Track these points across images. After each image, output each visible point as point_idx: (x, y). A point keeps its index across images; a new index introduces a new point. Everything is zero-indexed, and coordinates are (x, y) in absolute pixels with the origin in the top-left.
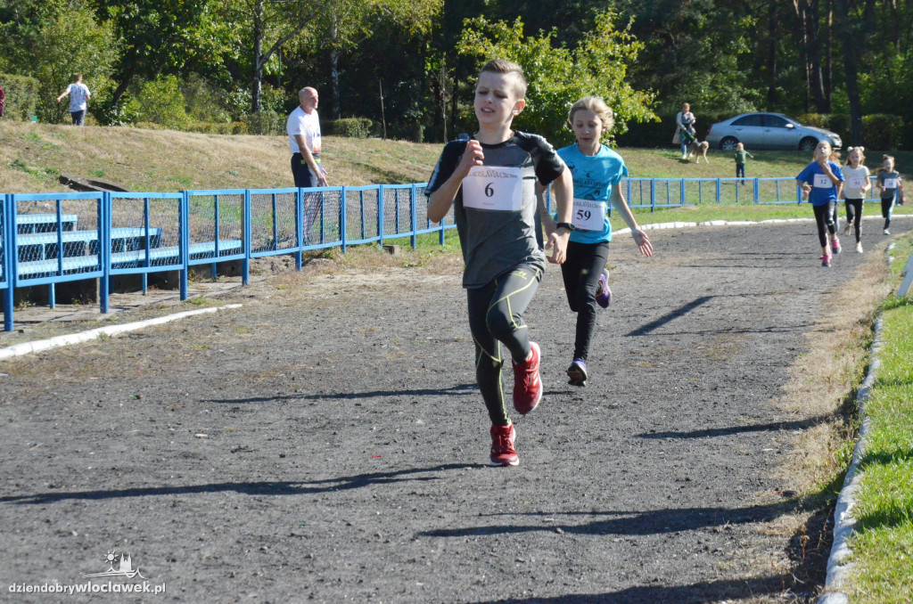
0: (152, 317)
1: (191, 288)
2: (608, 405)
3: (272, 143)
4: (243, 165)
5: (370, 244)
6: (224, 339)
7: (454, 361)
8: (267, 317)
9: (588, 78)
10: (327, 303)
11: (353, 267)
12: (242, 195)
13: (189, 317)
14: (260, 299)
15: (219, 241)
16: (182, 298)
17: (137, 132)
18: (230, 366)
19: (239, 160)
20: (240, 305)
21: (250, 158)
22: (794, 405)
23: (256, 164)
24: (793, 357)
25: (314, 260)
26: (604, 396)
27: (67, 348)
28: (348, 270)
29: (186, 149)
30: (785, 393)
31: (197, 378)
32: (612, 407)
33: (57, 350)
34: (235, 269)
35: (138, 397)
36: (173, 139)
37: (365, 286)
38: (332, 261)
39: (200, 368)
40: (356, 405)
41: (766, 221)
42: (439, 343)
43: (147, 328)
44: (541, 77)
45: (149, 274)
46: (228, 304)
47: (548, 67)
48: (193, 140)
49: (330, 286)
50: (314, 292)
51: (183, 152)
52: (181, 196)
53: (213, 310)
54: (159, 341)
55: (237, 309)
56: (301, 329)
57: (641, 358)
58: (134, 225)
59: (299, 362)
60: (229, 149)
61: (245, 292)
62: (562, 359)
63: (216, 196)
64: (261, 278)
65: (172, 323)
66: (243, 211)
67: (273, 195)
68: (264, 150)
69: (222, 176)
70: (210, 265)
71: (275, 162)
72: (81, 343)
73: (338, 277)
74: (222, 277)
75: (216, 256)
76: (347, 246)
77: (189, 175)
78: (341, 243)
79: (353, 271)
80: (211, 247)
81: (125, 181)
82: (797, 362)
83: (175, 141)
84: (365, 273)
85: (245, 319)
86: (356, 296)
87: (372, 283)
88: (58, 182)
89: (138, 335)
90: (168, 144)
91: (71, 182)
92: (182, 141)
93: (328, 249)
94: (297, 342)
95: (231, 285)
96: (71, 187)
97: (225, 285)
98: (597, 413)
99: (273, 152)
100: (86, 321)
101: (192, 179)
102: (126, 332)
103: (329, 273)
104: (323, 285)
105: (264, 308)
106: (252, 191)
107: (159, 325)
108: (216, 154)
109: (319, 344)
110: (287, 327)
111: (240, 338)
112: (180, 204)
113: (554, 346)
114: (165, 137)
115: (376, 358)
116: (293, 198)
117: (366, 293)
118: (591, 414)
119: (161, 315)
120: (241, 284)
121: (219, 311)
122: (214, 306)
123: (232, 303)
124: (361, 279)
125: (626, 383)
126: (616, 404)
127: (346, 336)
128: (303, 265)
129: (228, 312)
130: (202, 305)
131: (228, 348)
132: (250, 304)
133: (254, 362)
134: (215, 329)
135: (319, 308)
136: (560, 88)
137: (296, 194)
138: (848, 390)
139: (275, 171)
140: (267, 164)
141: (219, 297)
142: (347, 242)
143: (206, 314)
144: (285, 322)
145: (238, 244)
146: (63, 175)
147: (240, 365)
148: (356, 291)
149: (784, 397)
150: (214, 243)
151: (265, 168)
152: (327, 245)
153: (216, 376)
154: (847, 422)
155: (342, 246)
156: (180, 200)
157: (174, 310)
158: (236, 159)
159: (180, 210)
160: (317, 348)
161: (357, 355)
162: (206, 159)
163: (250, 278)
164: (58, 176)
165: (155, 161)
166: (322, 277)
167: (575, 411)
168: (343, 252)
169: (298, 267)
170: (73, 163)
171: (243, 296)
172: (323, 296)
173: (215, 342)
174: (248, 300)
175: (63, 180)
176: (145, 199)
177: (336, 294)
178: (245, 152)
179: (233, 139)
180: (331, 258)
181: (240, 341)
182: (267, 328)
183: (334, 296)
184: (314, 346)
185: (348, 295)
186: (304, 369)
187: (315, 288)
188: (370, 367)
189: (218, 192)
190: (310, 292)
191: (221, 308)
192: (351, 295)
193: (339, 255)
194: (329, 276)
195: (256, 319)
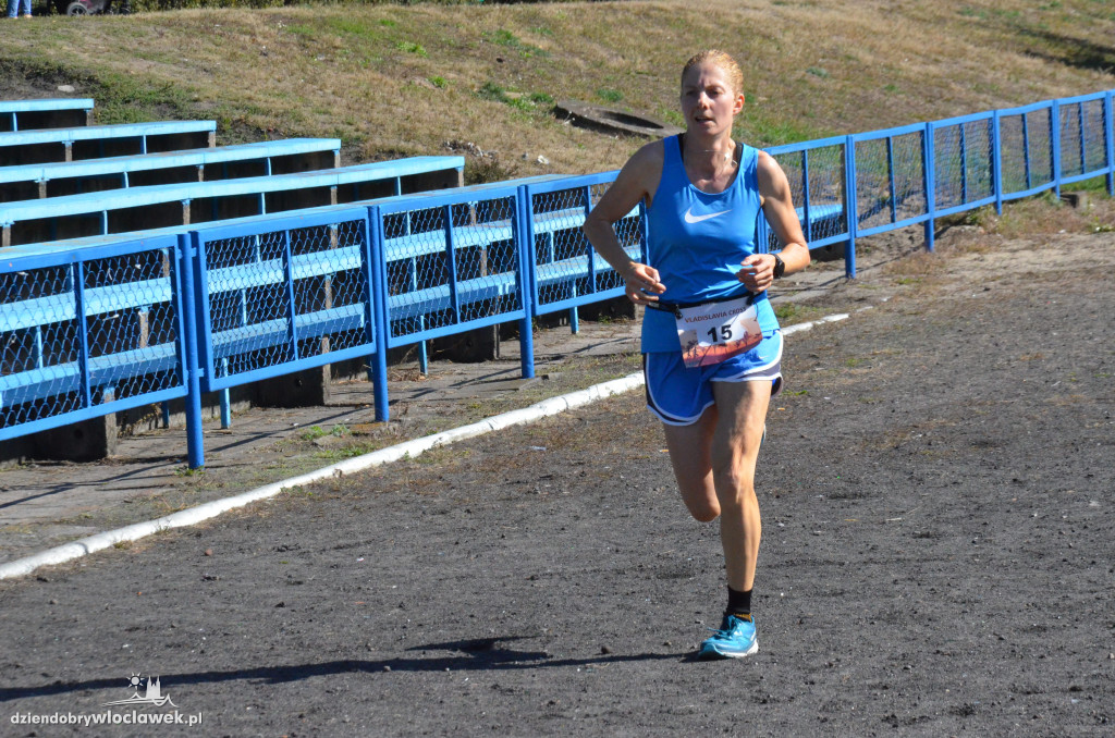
4: (834, 54)
5: (1041, 194)
6: (829, 378)
8: (887, 336)
10: (971, 307)
11: (1012, 237)
12: (842, 146)
14: (874, 304)
18: (843, 426)
19: (826, 44)
20: (846, 316)
21: (844, 40)
23: (853, 50)
25: (954, 229)
27: (612, 399)
28: (1006, 243)
29: (739, 33)
31: (802, 446)
33: (598, 403)
37: (1030, 273)
38: (981, 230)
39: (802, 429)
46: (827, 314)
49: (978, 275)
50: (953, 287)
51: (737, 38)
53: (806, 326)
55: (842, 324)
56: (936, 358)
59: (937, 416)
60: (809, 25)
61: (852, 291)
63: (803, 152)
66: (843, 169)
67: (888, 139)
69: (801, 81)
72: (630, 392)
73: (990, 258)
76: (1003, 202)
78: (993, 199)
79: (1012, 244)
81: (654, 107)
84: (1032, 248)
85: (855, 341)
86: (1018, 292)
87: (1044, 268)
88: (553, 117)
90: (711, 26)
91: (573, 115)
93: (977, 210)
94: (931, 381)
95: (827, 276)
96: (574, 124)
97: (819, 276)
100: (629, 354)
101: (755, 91)
103: (976, 251)
104: (967, 273)
105: (884, 321)
106: (857, 137)
108: (788, 39)
109: (963, 384)
110: (917, 353)
111: (851, 376)
115: (1042, 405)
117: (1033, 286)
120: (844, 273)
121: (815, 327)
122: (808, 319)
123: (833, 313)
124: (1027, 260)
127: (1001, 368)
128: (937, 236)
129: (831, 327)
130: (790, 319)
131: (836, 394)
132: (860, 313)
133: (874, 418)
134: (814, 361)
135: (960, 317)
137: (922, 132)
140: (872, 49)
141: (812, 303)
142: (1003, 197)
143: (798, 333)
144: (913, 346)
146: (560, 104)
147: (855, 424)
148: (1017, 282)
151: (869, 58)
152: (972, 206)
153: (825, 441)
155: (995, 204)
158: (821, 44)
160: (961, 391)
162: (774, 49)
163: (857, 262)
164: (553, 106)
166: (966, 259)
168: (997, 212)
169: (927, 242)
170: (572, 81)
171: (850, 299)
172: (967, 294)
173: (817, 384)
174: (855, 305)
175: (561, 113)
177: (987, 290)
178: (835, 29)
180: (980, 225)
181: (850, 381)
182: (889, 357)
183: (985, 294)
184: (957, 388)
185: (1007, 291)
186: (943, 426)
187: (956, 280)
188: (1034, 418)
189: (806, 145)
190: (946, 288)
191: (819, 323)
192: (1010, 291)
193: (992, 218)
194: (976, 255)
195: (870, 340)
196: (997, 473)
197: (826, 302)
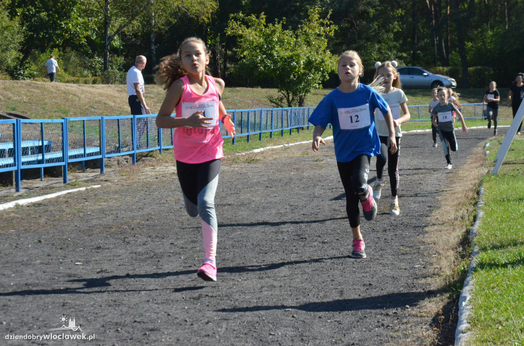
0: (47, 194)
1: (70, 176)
2: (321, 241)
3: (116, 89)
4: (100, 102)
6: (90, 206)
7: (229, 217)
8: (116, 192)
9: (305, 47)
10: (152, 184)
11: (166, 162)
12: (100, 120)
13: (69, 193)
14: (111, 182)
15: (86, 148)
16: (65, 182)
17: (36, 84)
18: (94, 222)
19: (97, 99)
20: (100, 186)
21: (103, 98)
22: (432, 239)
23: (107, 102)
24: (431, 211)
25: (144, 158)
26: (319, 236)
28: (164, 164)
29: (65, 93)
30: (427, 232)
31: (75, 229)
32: (324, 243)
34: (96, 164)
35: (40, 242)
36: (57, 87)
38: (154, 159)
39: (77, 223)
40: (171, 244)
41: (412, 131)
42: (220, 207)
43: (44, 200)
44: (277, 48)
45: (44, 168)
46: (92, 185)
47: (281, 41)
48: (69, 88)
49: (153, 174)
50: (143, 177)
51: (63, 95)
52: (63, 121)
53: (83, 189)
54: (51, 208)
55: (98, 188)
56: (136, 199)
57: (340, 213)
58: (35, 139)
59: (136, 219)
60: (91, 93)
61: (102, 178)
62: (293, 214)
63: (84, 121)
64: (112, 169)
65: (59, 197)
66: (100, 130)
67: (118, 120)
68: (112, 93)
69: (87, 109)
70: (81, 162)
71: (118, 101)
72: (4, 210)
73: (158, 168)
74: (88, 169)
75: (85, 157)
76: (163, 149)
77: (67, 108)
78: (159, 148)
79: (166, 165)
80: (81, 151)
81: (29, 113)
82: (433, 214)
83: (59, 88)
85: (103, 194)
86: (169, 179)
89: (38, 205)
90: (54, 90)
92: (63, 89)
93: (151, 151)
94: (134, 207)
95: (94, 174)
97: (90, 174)
98: (315, 246)
99: (117, 94)
100: (7, 196)
101: (69, 111)
102: (31, 203)
104: (149, 173)
105: (114, 187)
106: (106, 118)
107: (51, 198)
108: (83, 96)
109: (148, 208)
110: (129, 199)
111: (100, 205)
112: (63, 126)
113: (288, 207)
114: (52, 86)
115: (182, 216)
116: (130, 122)
117: (175, 177)
118: (312, 247)
119: (52, 193)
120: (100, 173)
121: (87, 189)
122: (84, 186)
123: (95, 185)
124: (172, 169)
125: (332, 228)
126: (326, 241)
127: (163, 203)
128: (137, 161)
129: (93, 190)
130: (76, 186)
131: (93, 211)
132: (105, 185)
133: (109, 220)
134: (85, 200)
135: (147, 186)
136: (288, 54)
137: (132, 119)
138: (464, 230)
139: (119, 106)
140: (114, 101)
141: (87, 181)
142: (163, 147)
143: (79, 191)
144: (126, 195)
145: (97, 150)
147: (100, 222)
148: (169, 176)
149: (426, 235)
150: (83, 149)
151: (113, 104)
152: (151, 149)
153: (86, 228)
154: (464, 249)
155: (160, 150)
156: (62, 123)
157: (60, 189)
158: (95, 99)
159: (62, 130)
160: (147, 210)
161: (171, 214)
162: (77, 99)
163: (105, 170)
165: (47, 101)
166: (148, 169)
167: (302, 245)
168: (161, 153)
169: (133, 163)
171: (102, 180)
172: (149, 180)
173: (85, 208)
174: (104, 182)
176: (42, 123)
177: (157, 178)
178: (100, 95)
179: (93, 87)
180: (154, 157)
181: (100, 207)
182: (116, 199)
183: (156, 180)
184: (145, 210)
185: (164, 179)
186: (139, 223)
187: (144, 175)
188: (179, 221)
189: (85, 118)
190: (141, 177)
191: (88, 188)
192: (166, 179)
193: (158, 155)
194: (152, 167)
195: (109, 194)
196: (164, 240)
197: (92, 181)
